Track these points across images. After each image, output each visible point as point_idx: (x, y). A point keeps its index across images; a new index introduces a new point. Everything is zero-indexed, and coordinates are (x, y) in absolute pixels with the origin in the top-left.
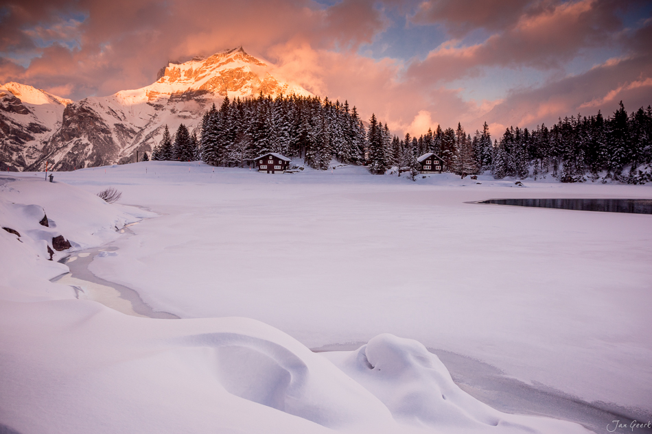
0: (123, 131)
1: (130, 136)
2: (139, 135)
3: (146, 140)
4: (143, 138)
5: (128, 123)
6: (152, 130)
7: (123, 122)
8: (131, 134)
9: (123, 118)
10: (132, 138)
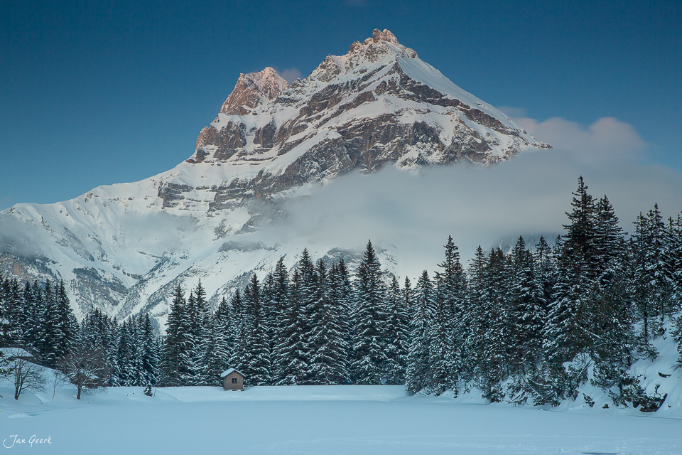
0: (93, 286)
1: (109, 299)
2: (133, 295)
3: (149, 307)
4: (143, 302)
5: (108, 265)
6: (164, 282)
7: (97, 265)
8: (114, 295)
9: (96, 255)
10: (115, 303)
